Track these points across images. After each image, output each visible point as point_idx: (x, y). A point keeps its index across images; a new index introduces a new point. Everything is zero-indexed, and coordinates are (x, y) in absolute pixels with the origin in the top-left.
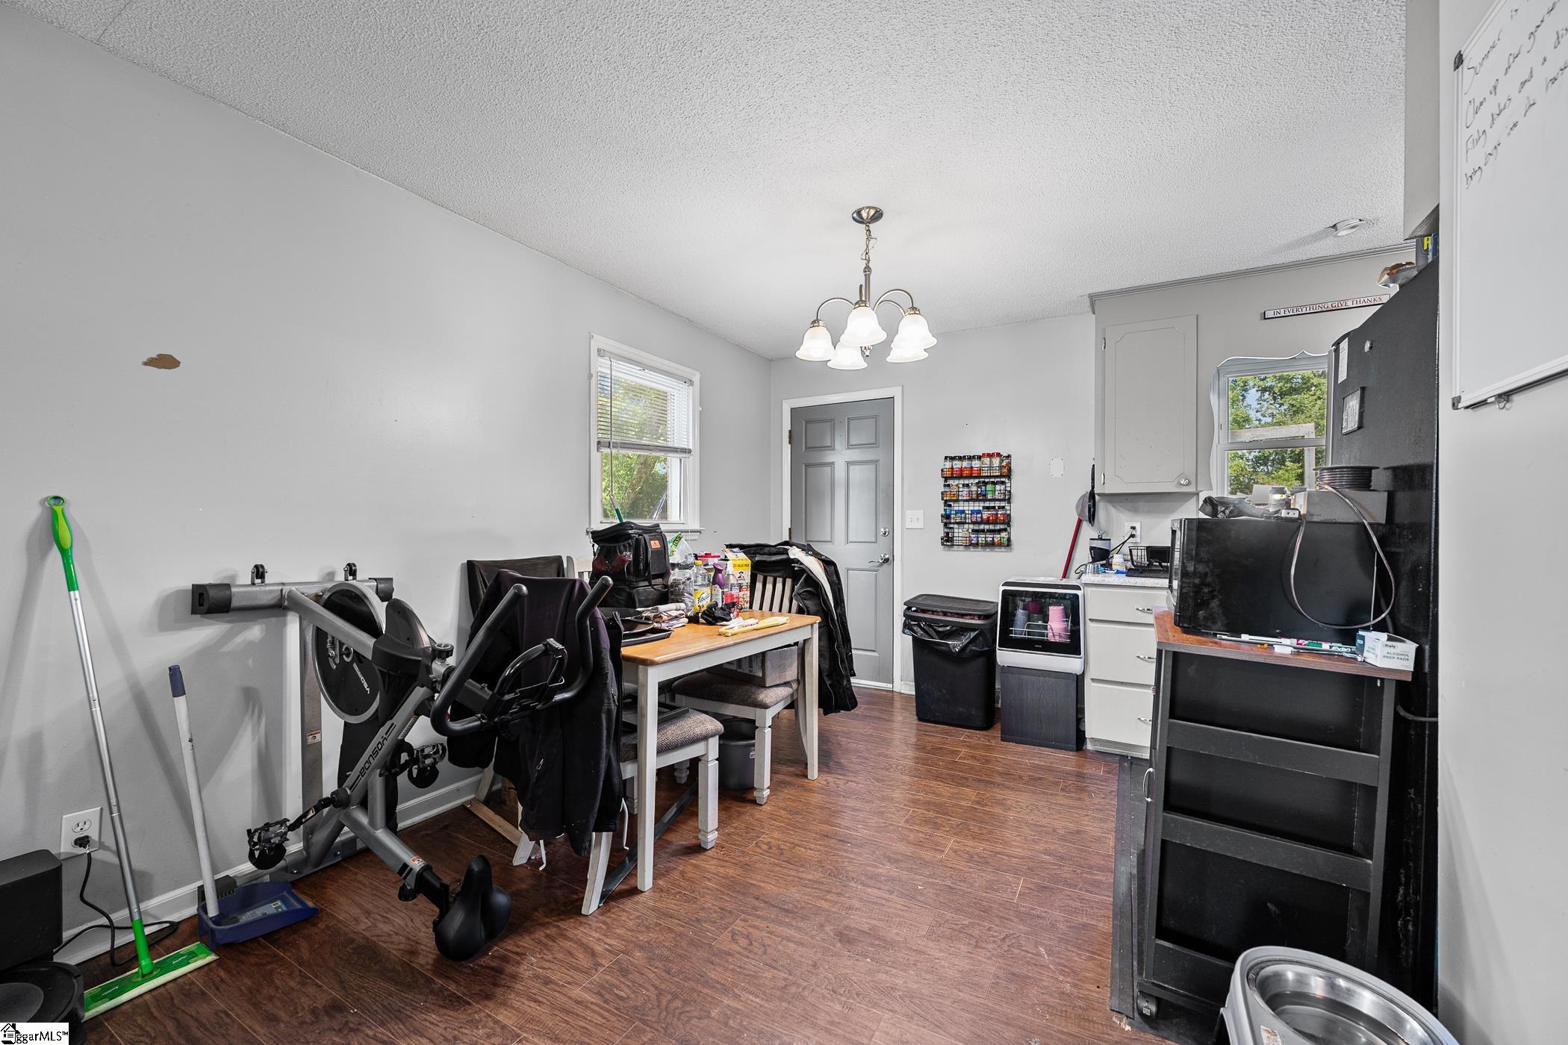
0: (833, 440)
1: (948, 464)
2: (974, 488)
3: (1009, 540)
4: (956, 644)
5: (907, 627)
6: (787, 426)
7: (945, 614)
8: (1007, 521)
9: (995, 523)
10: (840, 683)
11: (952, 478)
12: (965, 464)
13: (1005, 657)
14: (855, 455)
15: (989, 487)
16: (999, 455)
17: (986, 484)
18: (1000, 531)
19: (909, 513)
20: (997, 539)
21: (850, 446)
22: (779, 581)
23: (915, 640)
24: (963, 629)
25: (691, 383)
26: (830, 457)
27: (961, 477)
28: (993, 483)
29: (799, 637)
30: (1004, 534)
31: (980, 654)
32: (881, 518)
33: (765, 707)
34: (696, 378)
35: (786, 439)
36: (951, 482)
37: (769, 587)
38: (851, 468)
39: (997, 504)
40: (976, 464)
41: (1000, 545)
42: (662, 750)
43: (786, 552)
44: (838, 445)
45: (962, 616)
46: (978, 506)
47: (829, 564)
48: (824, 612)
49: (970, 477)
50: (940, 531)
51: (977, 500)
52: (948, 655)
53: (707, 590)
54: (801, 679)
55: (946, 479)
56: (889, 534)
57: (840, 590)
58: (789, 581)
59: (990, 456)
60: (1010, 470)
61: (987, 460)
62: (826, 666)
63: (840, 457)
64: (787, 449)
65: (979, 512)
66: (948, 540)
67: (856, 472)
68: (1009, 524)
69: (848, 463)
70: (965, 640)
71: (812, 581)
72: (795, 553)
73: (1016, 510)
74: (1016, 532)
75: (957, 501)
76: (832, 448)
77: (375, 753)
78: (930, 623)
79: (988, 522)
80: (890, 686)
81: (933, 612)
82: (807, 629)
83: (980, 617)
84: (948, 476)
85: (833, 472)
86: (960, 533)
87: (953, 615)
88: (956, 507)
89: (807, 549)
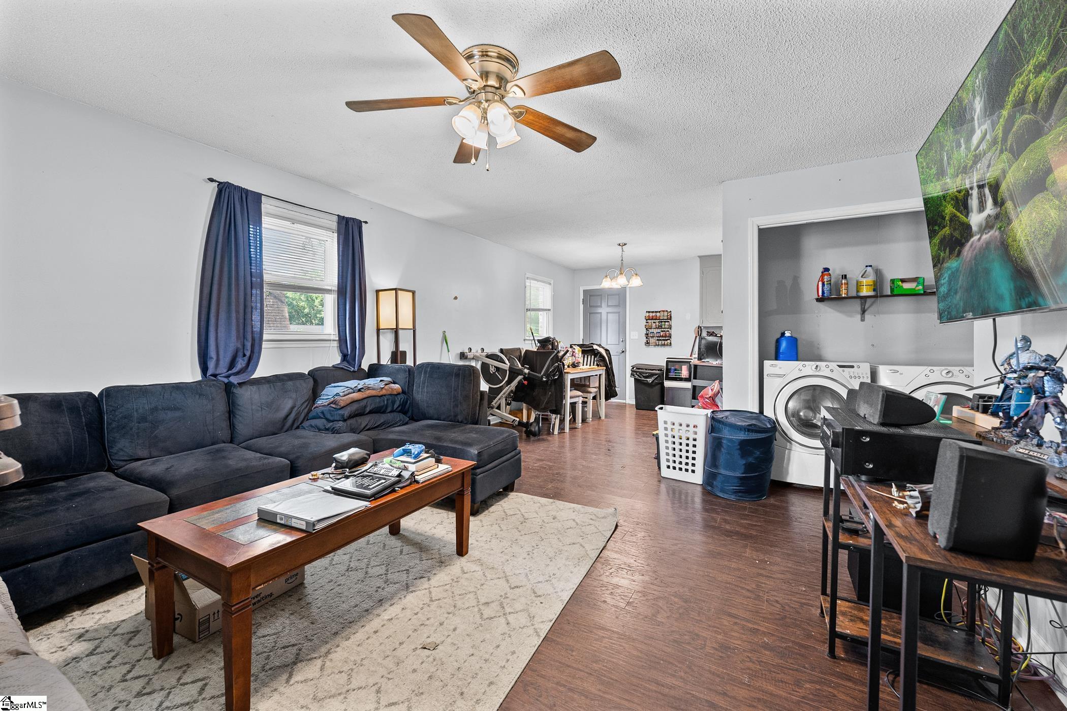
0: (601, 303)
1: (648, 314)
2: (657, 324)
3: (670, 343)
4: (650, 380)
5: (632, 375)
6: (582, 297)
7: (646, 369)
8: (670, 336)
9: (665, 337)
10: (612, 389)
11: (649, 319)
12: (654, 314)
13: (668, 384)
14: (610, 310)
15: (663, 323)
16: (667, 311)
17: (662, 322)
18: (667, 340)
19: (632, 333)
20: (666, 342)
21: (608, 306)
22: (589, 356)
23: (635, 379)
24: (652, 375)
25: (550, 284)
26: (599, 310)
27: (652, 319)
28: (665, 322)
29: (598, 373)
30: (668, 341)
31: (659, 384)
32: (621, 335)
33: (591, 393)
34: (552, 282)
35: (581, 303)
36: (648, 321)
37: (586, 359)
38: (609, 315)
39: (666, 330)
40: (658, 314)
41: (667, 345)
42: (571, 398)
43: (592, 347)
44: (603, 305)
45: (653, 370)
46: (659, 330)
47: (607, 350)
48: (606, 366)
49: (656, 319)
50: (645, 340)
51: (659, 328)
52: (647, 384)
53: (570, 358)
54: (599, 387)
55: (647, 320)
56: (624, 341)
57: (611, 359)
58: (593, 357)
59: (663, 311)
60: (671, 317)
61: (662, 313)
62: (607, 384)
63: (604, 310)
64: (582, 306)
65: (659, 333)
66: (647, 343)
67: (611, 316)
68: (670, 337)
69: (607, 313)
70: (653, 379)
71: (602, 356)
72: (595, 347)
73: (673, 332)
74: (673, 340)
75: (651, 328)
76: (601, 306)
77: (504, 393)
78: (641, 373)
79: (663, 337)
80: (624, 401)
81: (642, 369)
82: (602, 371)
83: (659, 370)
84: (647, 319)
85: (601, 315)
86: (652, 340)
87: (649, 370)
88: (651, 331)
89: (599, 345)
